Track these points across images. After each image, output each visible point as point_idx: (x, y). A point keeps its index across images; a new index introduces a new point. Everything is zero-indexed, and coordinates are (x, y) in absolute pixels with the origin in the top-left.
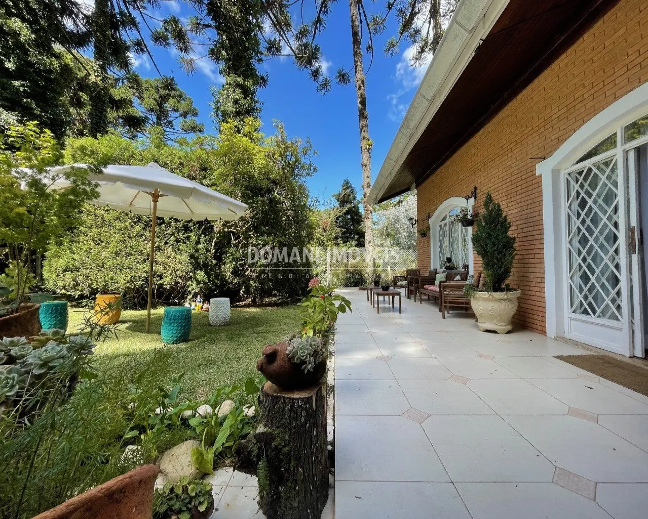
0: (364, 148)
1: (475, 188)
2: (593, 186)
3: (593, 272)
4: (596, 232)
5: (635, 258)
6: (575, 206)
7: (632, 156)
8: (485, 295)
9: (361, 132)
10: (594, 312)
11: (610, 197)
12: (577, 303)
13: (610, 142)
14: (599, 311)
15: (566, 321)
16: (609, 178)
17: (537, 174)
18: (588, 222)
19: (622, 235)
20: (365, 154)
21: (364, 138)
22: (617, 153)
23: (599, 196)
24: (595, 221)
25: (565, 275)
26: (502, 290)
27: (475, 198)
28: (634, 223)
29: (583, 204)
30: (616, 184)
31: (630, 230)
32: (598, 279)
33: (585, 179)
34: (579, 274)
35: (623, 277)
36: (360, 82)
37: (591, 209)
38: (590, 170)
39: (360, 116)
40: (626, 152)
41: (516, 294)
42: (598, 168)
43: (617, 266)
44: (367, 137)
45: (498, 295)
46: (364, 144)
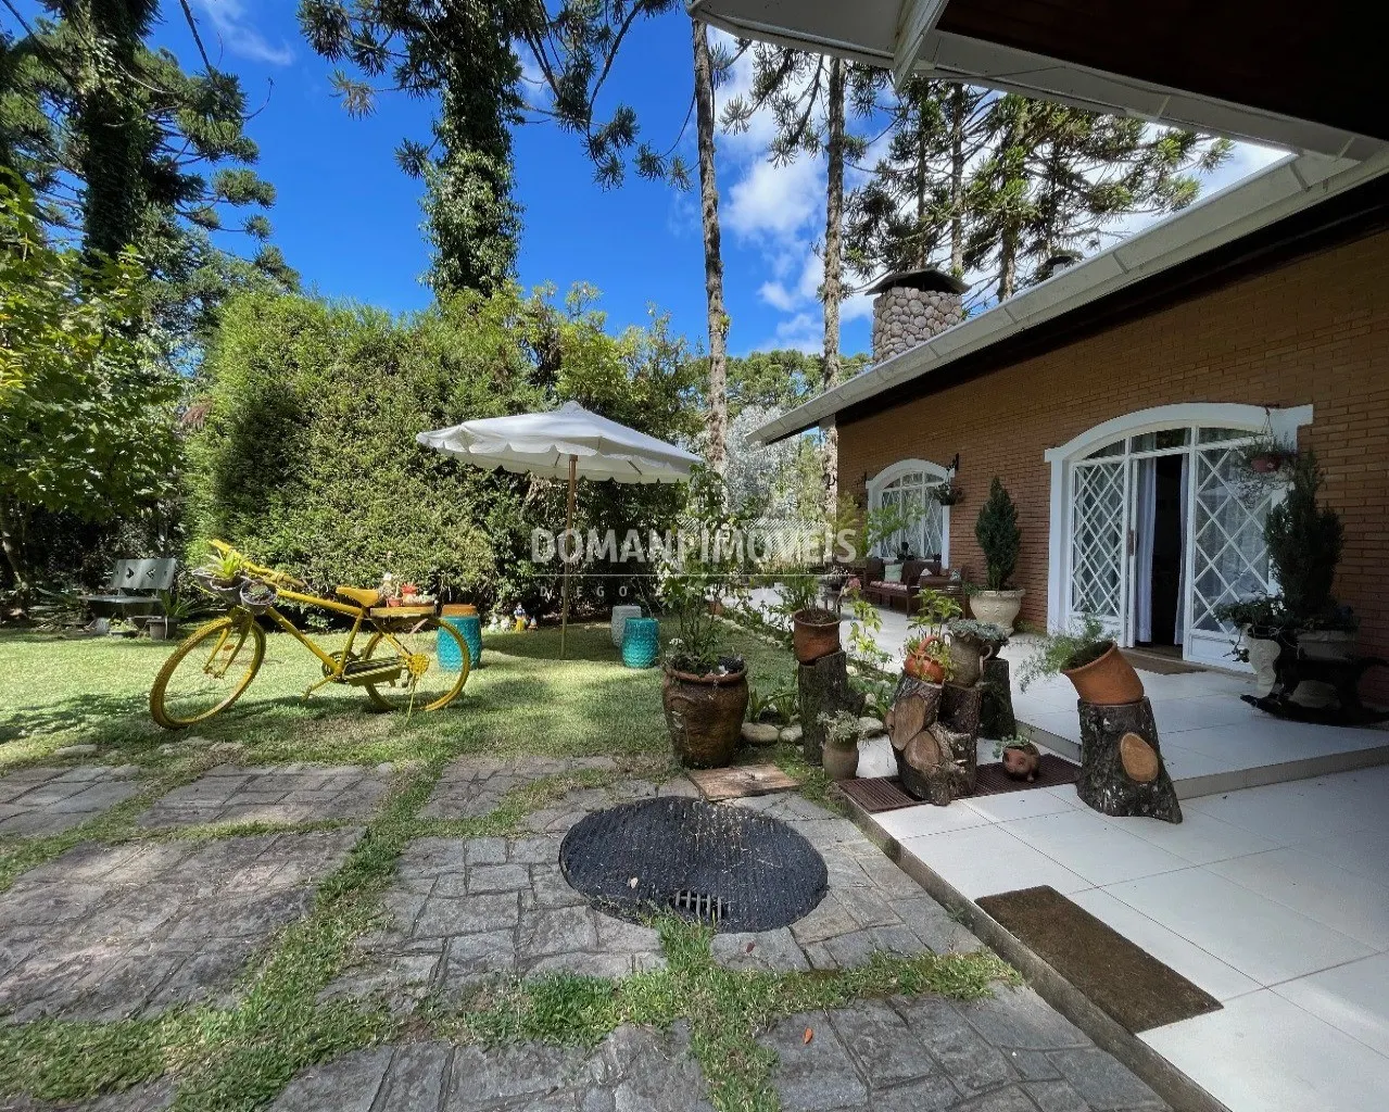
0: (715, 328)
1: (957, 456)
2: (1101, 485)
3: (1095, 570)
4: (1101, 531)
5: (1133, 558)
6: (1082, 501)
7: (1135, 465)
8: (992, 593)
9: (710, 298)
10: (1095, 609)
11: (1115, 500)
12: (1078, 601)
13: (1117, 448)
14: (1099, 608)
15: (1067, 619)
16: (1116, 481)
17: (1046, 460)
18: (1093, 520)
19: (1123, 537)
20: (717, 341)
21: (716, 310)
22: (1126, 458)
23: (1105, 496)
24: (1100, 519)
25: (1069, 571)
26: (1006, 589)
27: (957, 469)
28: (1133, 528)
29: (1089, 501)
30: (1121, 488)
31: (1130, 532)
32: (1100, 577)
33: (1093, 477)
34: (1081, 572)
35: (1122, 576)
36: (711, 202)
37: (1097, 507)
38: (1099, 469)
39: (708, 267)
40: (1131, 462)
41: (1021, 592)
42: (1107, 468)
43: (1118, 565)
44: (720, 308)
45: (1006, 594)
46: (715, 321)
